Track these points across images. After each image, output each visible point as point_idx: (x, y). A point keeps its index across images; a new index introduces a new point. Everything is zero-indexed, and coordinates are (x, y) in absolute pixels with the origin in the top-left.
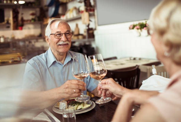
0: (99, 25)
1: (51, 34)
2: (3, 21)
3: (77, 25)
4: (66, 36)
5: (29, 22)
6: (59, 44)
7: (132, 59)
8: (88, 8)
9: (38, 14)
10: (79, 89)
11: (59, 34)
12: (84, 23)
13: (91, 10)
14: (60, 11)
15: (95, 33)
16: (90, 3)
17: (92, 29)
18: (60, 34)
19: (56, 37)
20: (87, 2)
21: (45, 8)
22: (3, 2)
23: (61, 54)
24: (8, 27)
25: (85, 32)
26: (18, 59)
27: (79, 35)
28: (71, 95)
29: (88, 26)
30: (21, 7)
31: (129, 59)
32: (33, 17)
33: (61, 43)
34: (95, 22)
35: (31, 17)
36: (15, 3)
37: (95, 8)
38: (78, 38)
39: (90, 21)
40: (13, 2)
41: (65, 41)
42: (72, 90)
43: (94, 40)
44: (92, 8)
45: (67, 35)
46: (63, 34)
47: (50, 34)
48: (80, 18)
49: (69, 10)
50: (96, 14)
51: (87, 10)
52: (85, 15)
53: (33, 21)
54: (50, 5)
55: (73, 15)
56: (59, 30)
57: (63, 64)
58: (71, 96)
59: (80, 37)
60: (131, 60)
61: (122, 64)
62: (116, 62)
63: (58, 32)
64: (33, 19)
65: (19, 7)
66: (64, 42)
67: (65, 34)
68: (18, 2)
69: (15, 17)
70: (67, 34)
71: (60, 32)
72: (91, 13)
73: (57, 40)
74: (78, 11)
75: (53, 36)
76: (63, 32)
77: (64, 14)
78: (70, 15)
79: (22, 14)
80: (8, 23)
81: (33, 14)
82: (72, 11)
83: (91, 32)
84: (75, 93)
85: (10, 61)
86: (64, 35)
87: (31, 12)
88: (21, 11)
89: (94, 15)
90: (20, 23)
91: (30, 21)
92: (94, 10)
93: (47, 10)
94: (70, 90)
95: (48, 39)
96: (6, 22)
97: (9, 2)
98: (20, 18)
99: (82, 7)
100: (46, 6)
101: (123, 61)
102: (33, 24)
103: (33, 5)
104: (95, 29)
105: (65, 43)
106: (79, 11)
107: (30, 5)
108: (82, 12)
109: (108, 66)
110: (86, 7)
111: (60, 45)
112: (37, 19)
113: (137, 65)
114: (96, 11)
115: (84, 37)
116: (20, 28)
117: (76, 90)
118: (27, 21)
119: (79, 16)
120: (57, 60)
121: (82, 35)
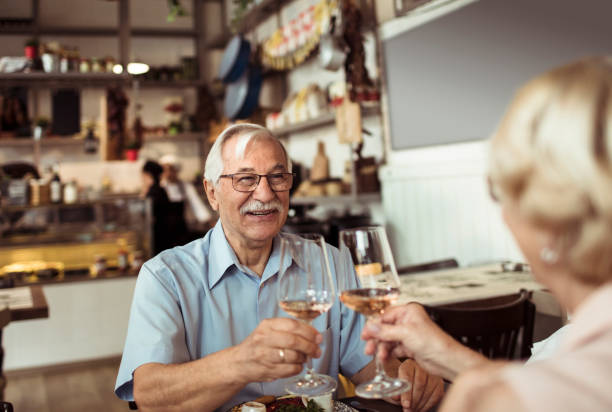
0: (395, 148)
1: (222, 176)
2: (76, 129)
3: (321, 147)
4: (270, 183)
5: (160, 134)
6: (246, 208)
7: (511, 267)
8: (360, 89)
9: (192, 107)
10: (297, 348)
11: (247, 178)
12: (344, 140)
13: (367, 97)
14: (265, 97)
15: (384, 174)
16: (365, 72)
17: (371, 161)
18: (252, 178)
19: (239, 187)
20: (352, 67)
21: (215, 88)
22: (79, 68)
23: (255, 244)
24: (92, 151)
25: (348, 171)
26: (121, 262)
27: (328, 180)
28: (271, 368)
29: (359, 150)
30: (136, 84)
31: (498, 268)
32: (176, 117)
33: (253, 206)
34: (383, 139)
35: (167, 118)
36: (118, 69)
37: (383, 90)
38: (325, 193)
39: (364, 131)
40: (109, 66)
41: (269, 202)
42: (275, 350)
43: (380, 200)
44: (371, 90)
45: (276, 180)
46: (260, 176)
47: (220, 174)
48: (331, 123)
49: (296, 96)
50: (385, 108)
51: (353, 96)
52: (349, 113)
53: (173, 132)
54: (232, 77)
55: (308, 113)
56: (248, 164)
57: (261, 277)
58: (272, 371)
59: (332, 188)
60: (505, 271)
61: (472, 286)
62: (450, 278)
63: (245, 170)
64: (173, 125)
65: (130, 85)
66: (263, 203)
67: (269, 177)
68: (125, 68)
69: (116, 117)
70: (277, 176)
71: (252, 169)
72: (369, 104)
73: (241, 196)
74: (324, 100)
75: (228, 182)
76: (260, 171)
77: (276, 110)
78: (299, 111)
79: (139, 107)
80: (91, 136)
81: (174, 109)
82: (306, 99)
83: (367, 170)
84: (283, 361)
85: (95, 269)
86: (263, 179)
87: (168, 101)
88: (133, 96)
89: (379, 112)
90: (132, 136)
91: (165, 130)
92: (378, 97)
93: (222, 96)
94: (267, 351)
95: (213, 191)
96: (84, 133)
97: (96, 67)
98: (130, 122)
99: (339, 85)
100: (217, 81)
101: (477, 276)
102: (173, 140)
103: (177, 77)
104: (384, 162)
105: (266, 207)
106: (328, 100)
107: (164, 77)
108: (339, 101)
109: (424, 290)
110: (350, 86)
111: (250, 213)
112: (187, 124)
113: (523, 291)
114: (384, 99)
115: (345, 189)
116: (130, 154)
117: (287, 351)
118: (156, 130)
119: (328, 117)
120: (241, 263)
121: (338, 181)
